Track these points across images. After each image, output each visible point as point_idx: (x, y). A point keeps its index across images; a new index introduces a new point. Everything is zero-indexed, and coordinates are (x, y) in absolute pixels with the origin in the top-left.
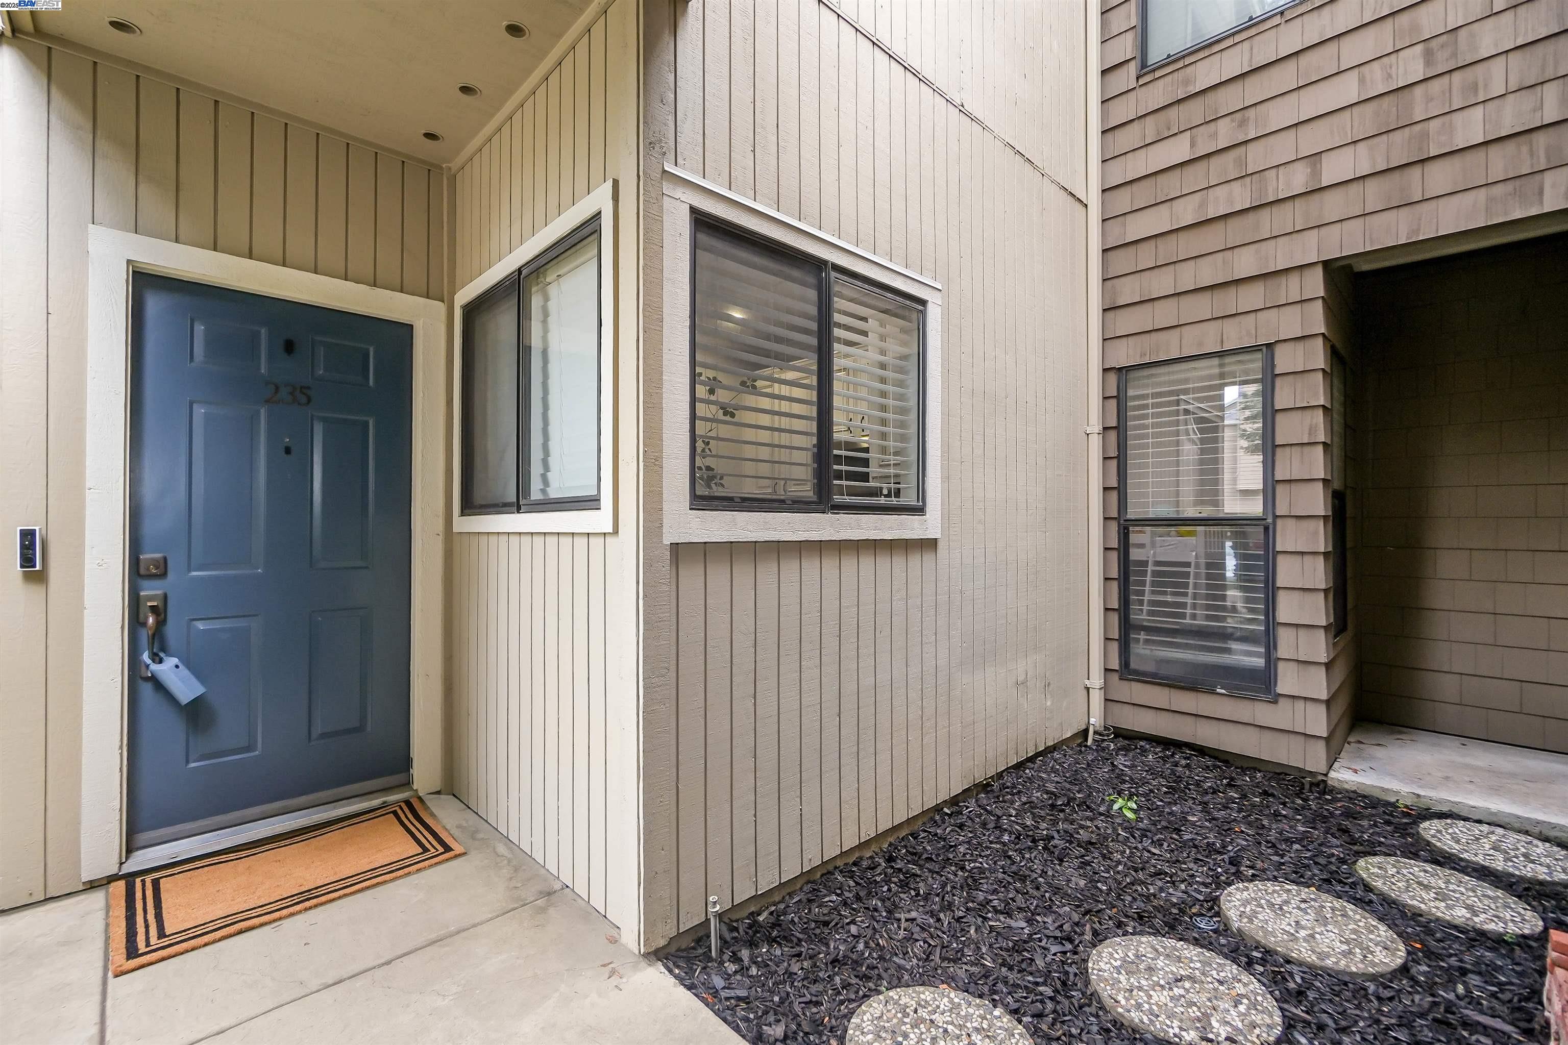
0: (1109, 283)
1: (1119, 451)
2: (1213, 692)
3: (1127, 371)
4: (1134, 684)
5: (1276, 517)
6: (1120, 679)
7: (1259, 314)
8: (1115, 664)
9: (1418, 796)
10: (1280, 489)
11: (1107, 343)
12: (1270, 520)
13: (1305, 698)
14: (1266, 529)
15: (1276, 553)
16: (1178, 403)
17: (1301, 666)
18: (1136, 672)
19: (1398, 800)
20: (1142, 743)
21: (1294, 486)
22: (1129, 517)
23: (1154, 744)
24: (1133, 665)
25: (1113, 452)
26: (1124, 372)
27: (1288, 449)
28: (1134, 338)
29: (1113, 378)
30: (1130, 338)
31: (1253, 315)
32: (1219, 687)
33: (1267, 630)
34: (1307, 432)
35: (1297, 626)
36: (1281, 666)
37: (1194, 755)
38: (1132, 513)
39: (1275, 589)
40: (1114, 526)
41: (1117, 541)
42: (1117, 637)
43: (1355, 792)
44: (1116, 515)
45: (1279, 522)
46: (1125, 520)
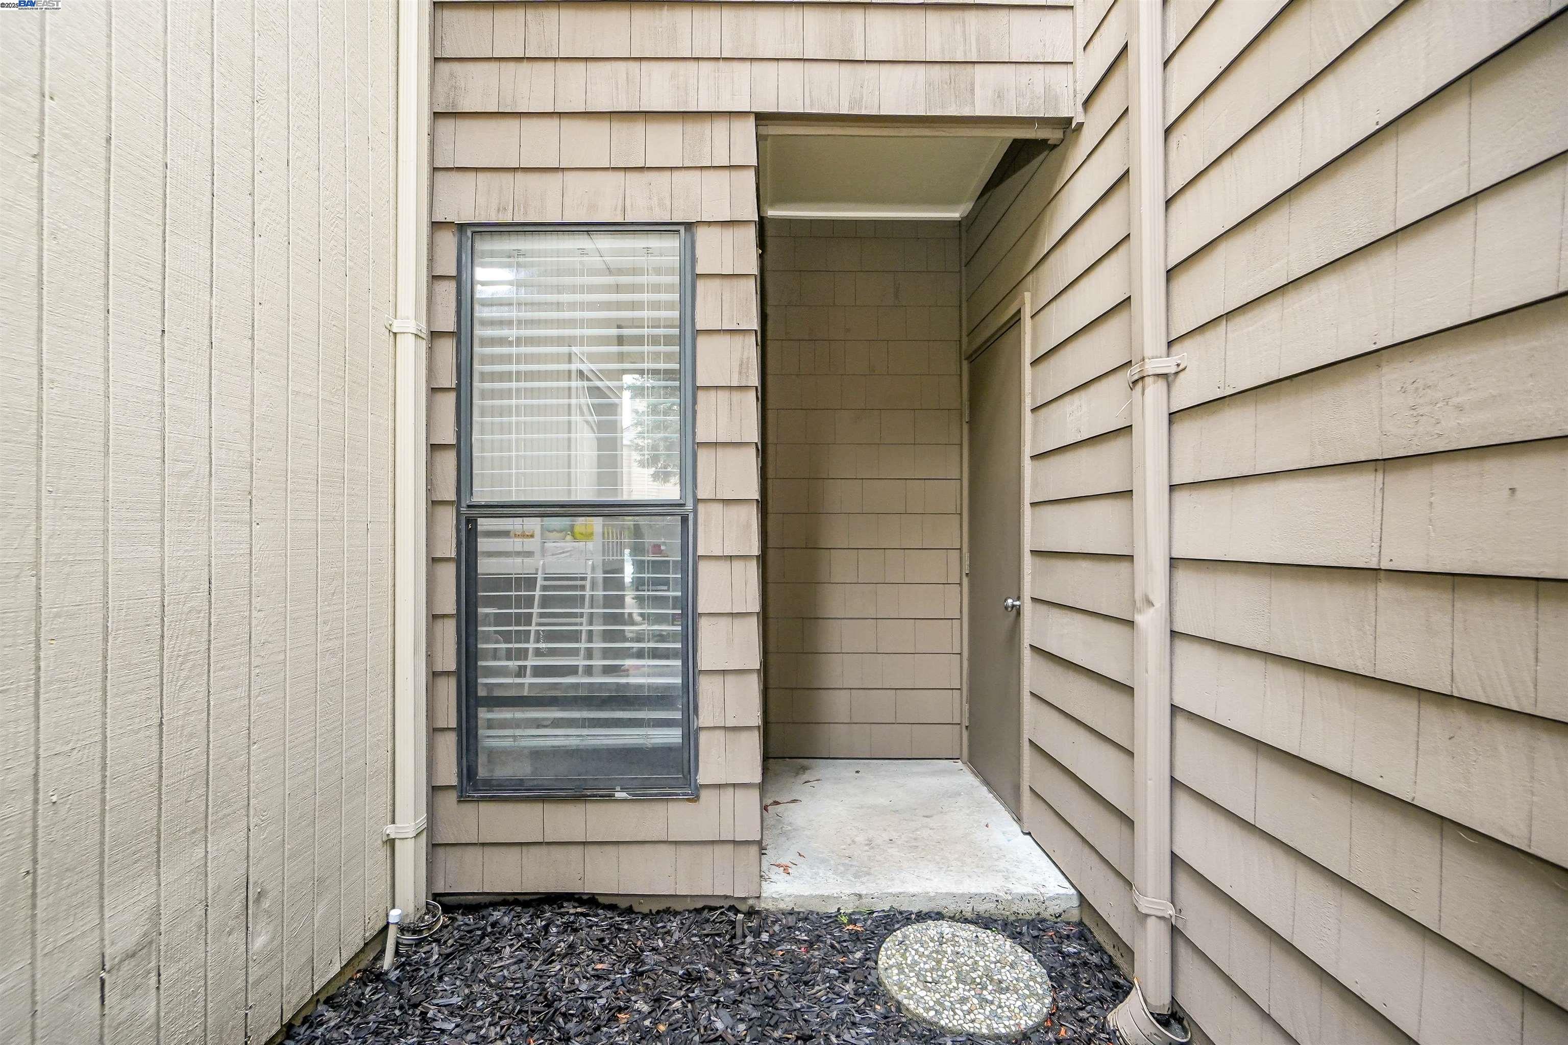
0: (444, 67)
1: (459, 378)
2: (609, 798)
3: (473, 233)
4: (482, 806)
5: (697, 501)
6: (459, 801)
7: (676, 174)
8: (448, 774)
9: (860, 896)
10: (703, 456)
11: (439, 176)
12: (689, 506)
13: (734, 785)
14: (685, 520)
15: (698, 558)
16: (569, 358)
17: (730, 735)
18: (489, 784)
19: (839, 909)
20: (497, 915)
21: (720, 452)
22: (477, 499)
23: (519, 909)
24: (482, 773)
25: (447, 379)
26: (469, 234)
27: (713, 393)
28: (489, 175)
29: (448, 241)
30: (481, 176)
31: (667, 174)
32: (618, 788)
33: (685, 685)
34: (736, 369)
35: (724, 672)
36: (703, 737)
37: (582, 914)
38: (482, 493)
39: (696, 616)
40: (448, 519)
41: (454, 545)
42: (453, 724)
43: (791, 913)
44: (453, 497)
45: (701, 508)
46: (469, 506)
